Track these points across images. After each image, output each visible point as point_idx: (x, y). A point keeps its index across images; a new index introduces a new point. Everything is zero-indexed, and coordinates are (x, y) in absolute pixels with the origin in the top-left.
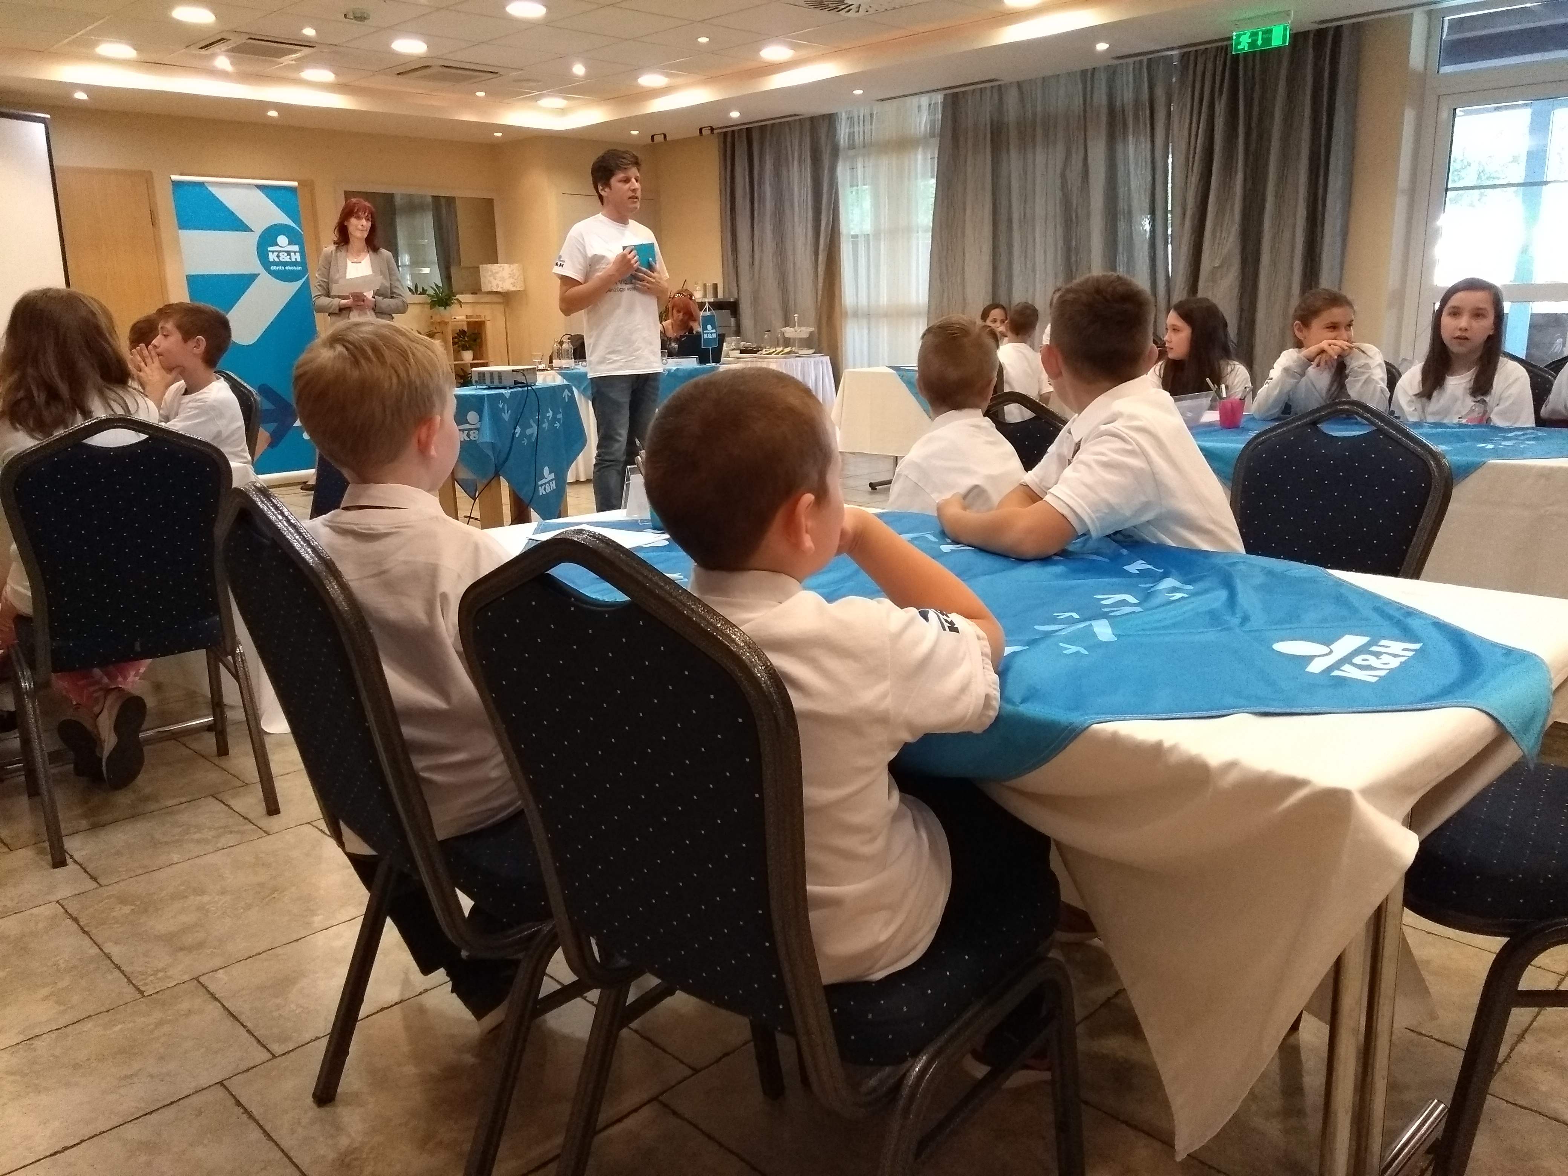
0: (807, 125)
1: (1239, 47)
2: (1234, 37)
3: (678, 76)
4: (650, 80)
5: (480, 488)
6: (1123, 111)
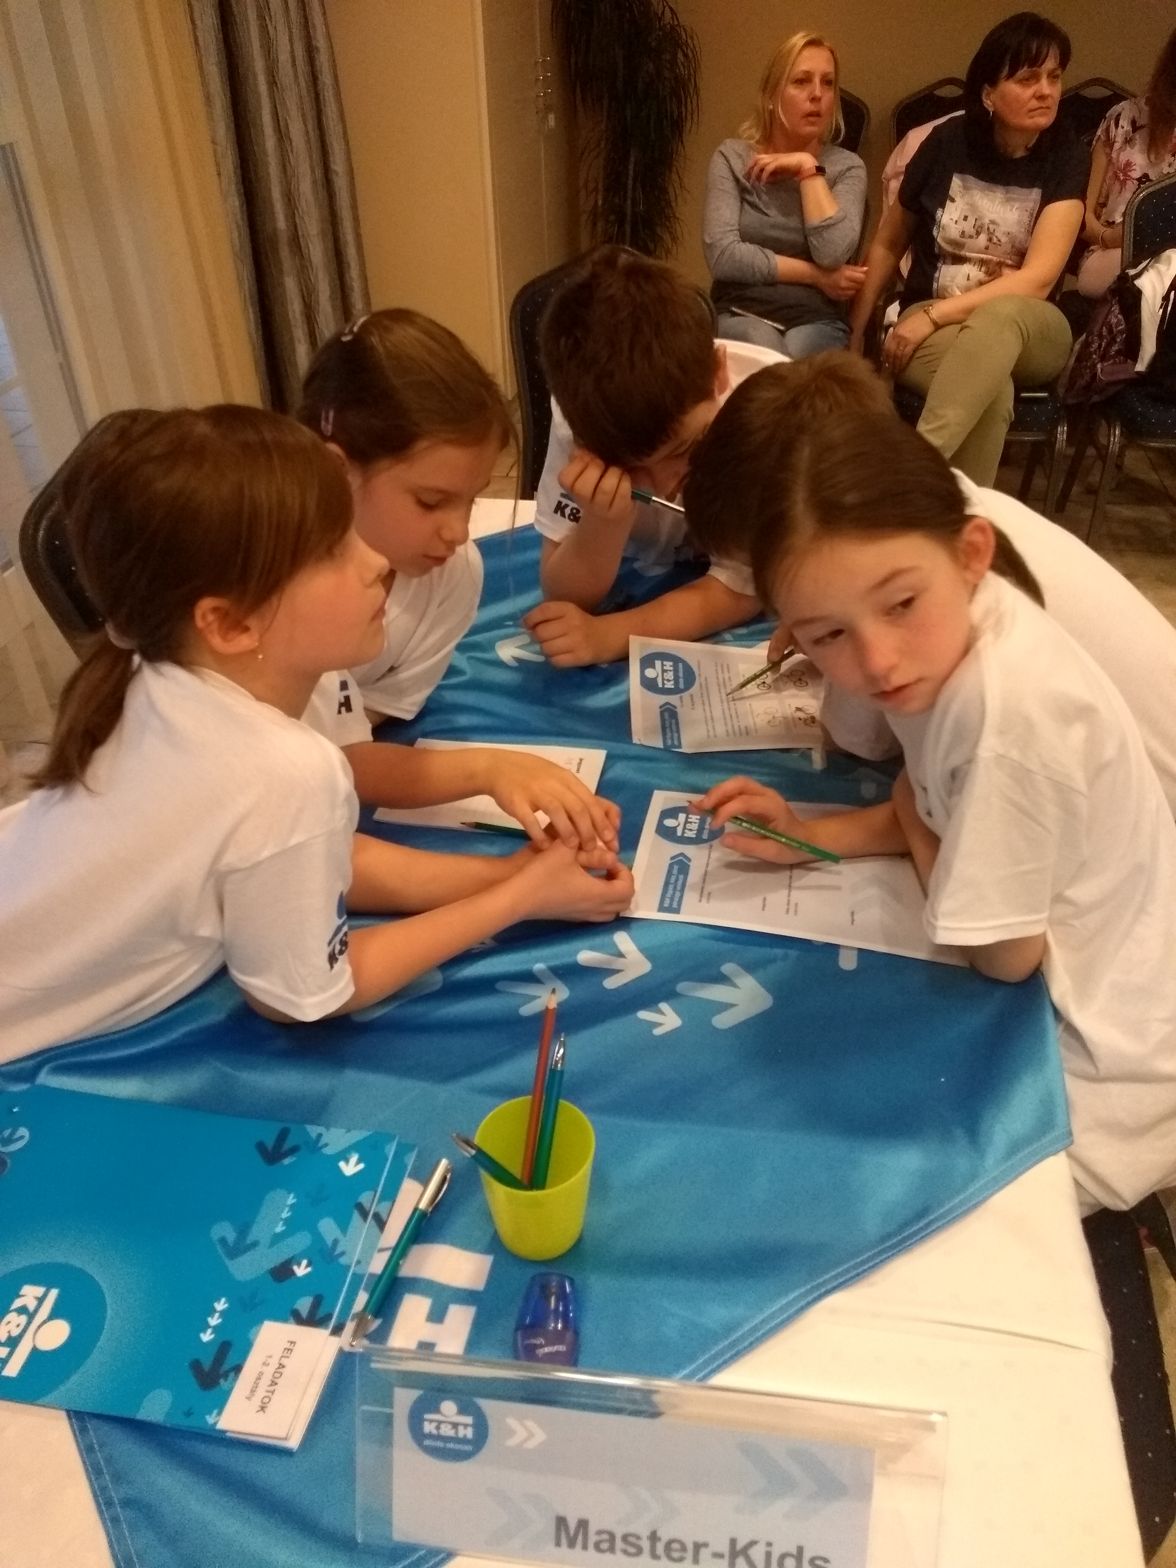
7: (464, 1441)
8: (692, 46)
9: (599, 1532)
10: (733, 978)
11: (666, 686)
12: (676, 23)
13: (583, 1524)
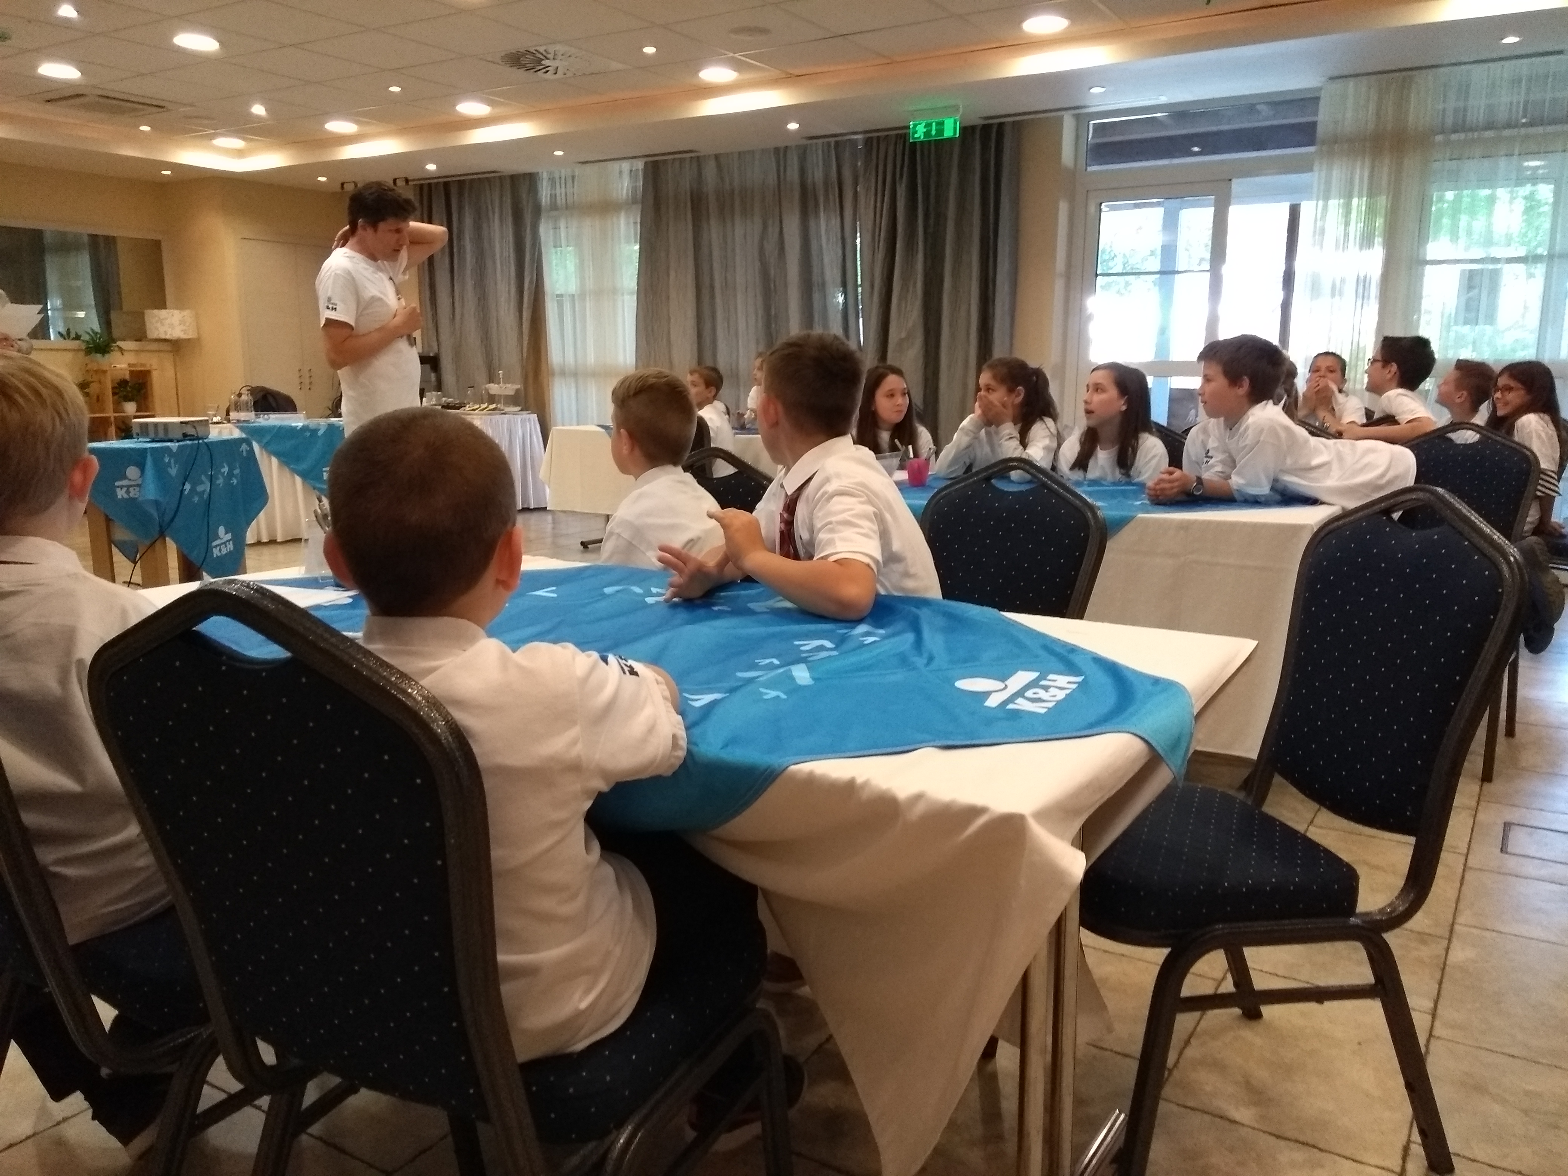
0: (508, 182)
1: (916, 136)
2: (911, 127)
3: (368, 123)
4: (337, 126)
5: (142, 550)
6: (814, 189)
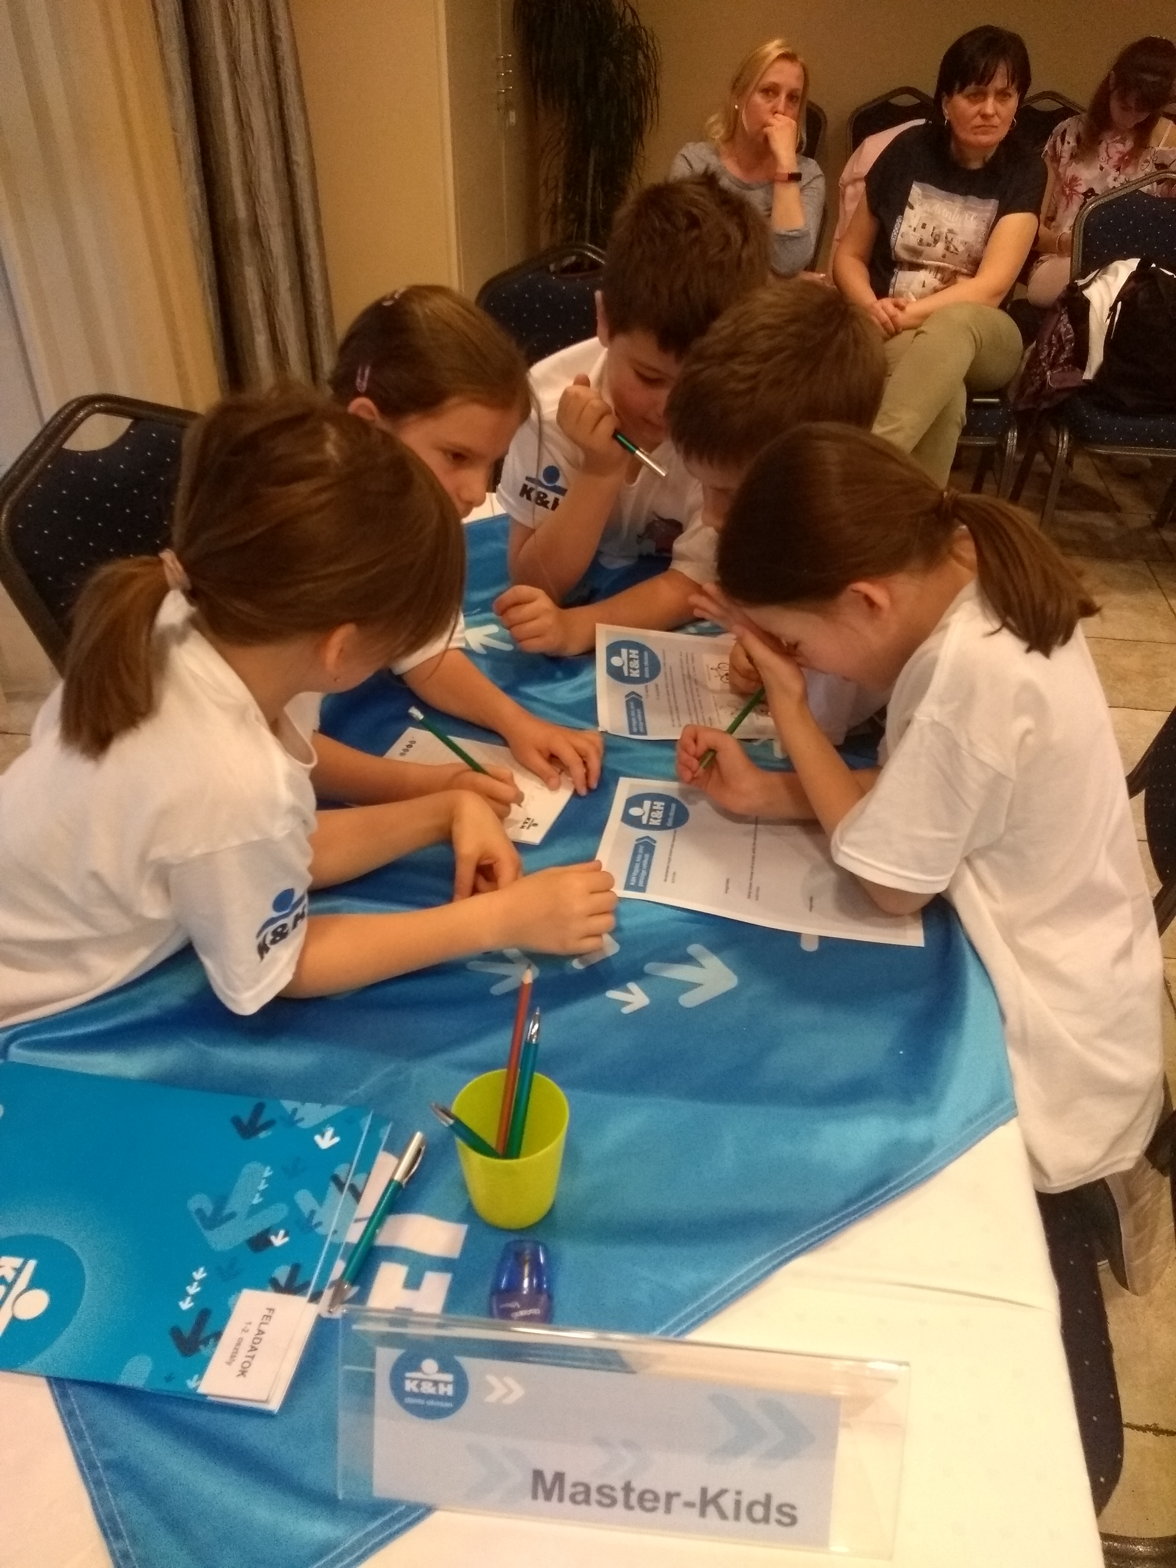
7: (445, 1398)
8: (652, 48)
9: (575, 1485)
10: (697, 959)
11: (631, 675)
12: (637, 24)
13: (559, 1477)
